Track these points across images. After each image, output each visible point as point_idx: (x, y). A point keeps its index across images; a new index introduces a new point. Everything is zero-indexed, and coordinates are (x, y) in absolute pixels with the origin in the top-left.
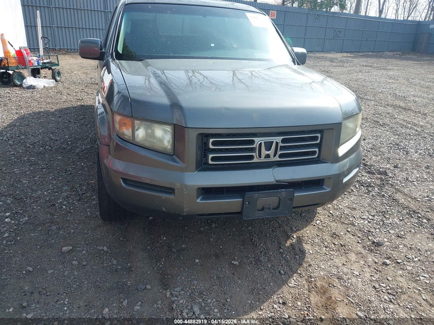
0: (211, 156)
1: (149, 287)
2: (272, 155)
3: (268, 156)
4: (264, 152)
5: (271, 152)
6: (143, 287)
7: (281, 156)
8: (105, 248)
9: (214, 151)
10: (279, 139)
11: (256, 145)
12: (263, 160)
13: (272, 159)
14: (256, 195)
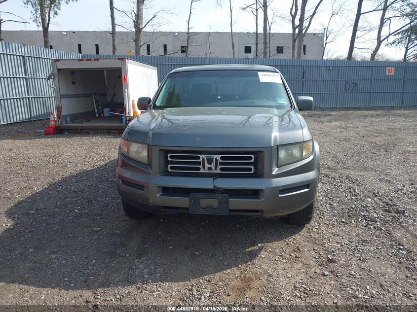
0: (169, 166)
1: (127, 255)
2: (213, 169)
3: (210, 169)
4: (207, 165)
5: (213, 166)
6: (124, 255)
7: (221, 169)
8: (118, 232)
9: (172, 162)
10: (218, 157)
11: (201, 160)
12: (206, 171)
13: (214, 171)
14: (198, 195)
